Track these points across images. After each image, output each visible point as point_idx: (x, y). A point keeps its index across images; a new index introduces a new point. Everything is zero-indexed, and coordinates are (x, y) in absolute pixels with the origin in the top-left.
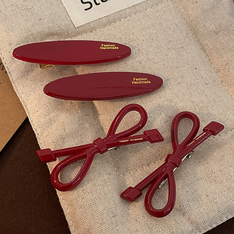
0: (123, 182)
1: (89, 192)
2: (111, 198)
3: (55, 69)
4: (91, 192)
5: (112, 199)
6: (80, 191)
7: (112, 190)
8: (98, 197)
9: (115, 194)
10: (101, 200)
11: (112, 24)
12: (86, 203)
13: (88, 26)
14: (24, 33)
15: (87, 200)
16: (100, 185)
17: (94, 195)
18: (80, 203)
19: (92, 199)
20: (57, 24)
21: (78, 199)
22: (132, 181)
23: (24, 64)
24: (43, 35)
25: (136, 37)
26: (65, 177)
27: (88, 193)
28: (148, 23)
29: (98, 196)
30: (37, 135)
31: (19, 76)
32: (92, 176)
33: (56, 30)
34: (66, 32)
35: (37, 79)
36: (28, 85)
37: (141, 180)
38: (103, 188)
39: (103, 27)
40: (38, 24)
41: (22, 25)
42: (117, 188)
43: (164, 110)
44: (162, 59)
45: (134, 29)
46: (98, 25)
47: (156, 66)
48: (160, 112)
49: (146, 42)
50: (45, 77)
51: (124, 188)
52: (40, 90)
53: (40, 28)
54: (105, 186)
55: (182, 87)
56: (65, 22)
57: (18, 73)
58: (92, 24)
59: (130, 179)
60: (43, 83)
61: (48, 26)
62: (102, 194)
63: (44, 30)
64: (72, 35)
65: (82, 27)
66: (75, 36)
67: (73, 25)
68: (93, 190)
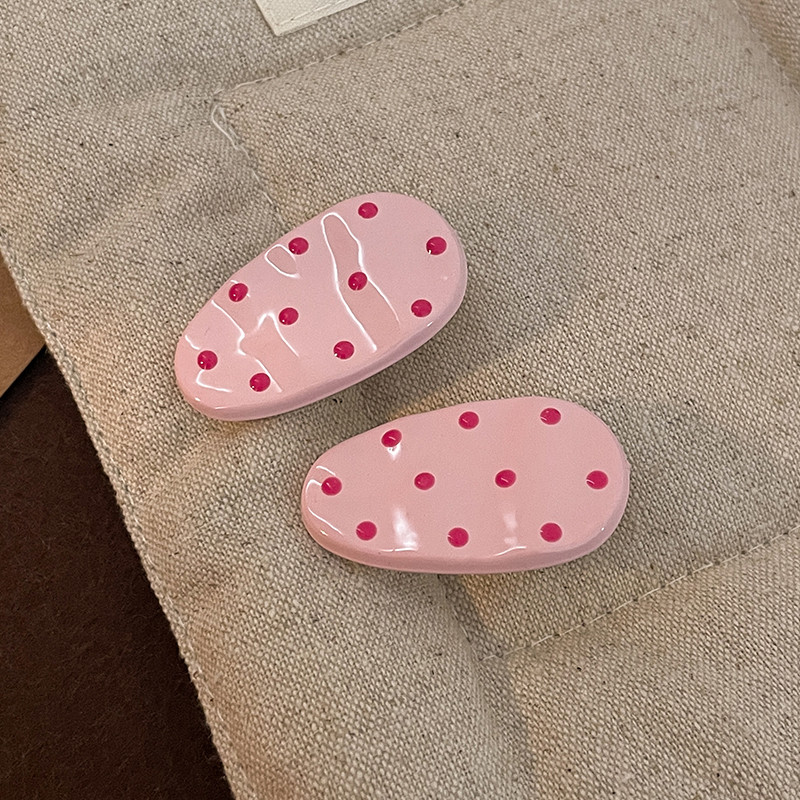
0: (499, 685)
1: (355, 728)
2: (451, 755)
3: (193, 210)
4: (361, 731)
5: (454, 759)
7: (453, 720)
8: (394, 754)
9: (470, 739)
10: (408, 767)
11: (427, 18)
12: (340, 779)
13: (326, 32)
15: (346, 768)
16: (402, 701)
17: (374, 742)
18: (313, 779)
19: (368, 759)
20: (195, 24)
21: (307, 764)
22: (539, 678)
23: (63, 189)
24: (137, 68)
26: (245, 668)
27: (347, 735)
29: (392, 748)
30: (123, 492)
31: (43, 245)
32: (365, 663)
33: (195, 48)
34: (234, 56)
35: (119, 252)
36: (79, 283)
37: (580, 673)
38: (415, 712)
39: (392, 33)
40: (119, 26)
41: (49, 31)
42: (475, 711)
43: (666, 371)
44: (648, 152)
45: (521, 35)
46: (369, 24)
47: (624, 179)
48: (646, 381)
49: (577, 88)
50: (149, 245)
51: (506, 714)
52: (132, 298)
53: (127, 42)
54: (420, 704)
55: (737, 271)
56: (229, 13)
57: (39, 230)
58: (346, 21)
59: (529, 672)
60: (143, 268)
61: (160, 33)
62: (410, 740)
63: (144, 47)
64: (259, 68)
65: (302, 33)
66: (273, 71)
67: (267, 24)
68: (372, 721)
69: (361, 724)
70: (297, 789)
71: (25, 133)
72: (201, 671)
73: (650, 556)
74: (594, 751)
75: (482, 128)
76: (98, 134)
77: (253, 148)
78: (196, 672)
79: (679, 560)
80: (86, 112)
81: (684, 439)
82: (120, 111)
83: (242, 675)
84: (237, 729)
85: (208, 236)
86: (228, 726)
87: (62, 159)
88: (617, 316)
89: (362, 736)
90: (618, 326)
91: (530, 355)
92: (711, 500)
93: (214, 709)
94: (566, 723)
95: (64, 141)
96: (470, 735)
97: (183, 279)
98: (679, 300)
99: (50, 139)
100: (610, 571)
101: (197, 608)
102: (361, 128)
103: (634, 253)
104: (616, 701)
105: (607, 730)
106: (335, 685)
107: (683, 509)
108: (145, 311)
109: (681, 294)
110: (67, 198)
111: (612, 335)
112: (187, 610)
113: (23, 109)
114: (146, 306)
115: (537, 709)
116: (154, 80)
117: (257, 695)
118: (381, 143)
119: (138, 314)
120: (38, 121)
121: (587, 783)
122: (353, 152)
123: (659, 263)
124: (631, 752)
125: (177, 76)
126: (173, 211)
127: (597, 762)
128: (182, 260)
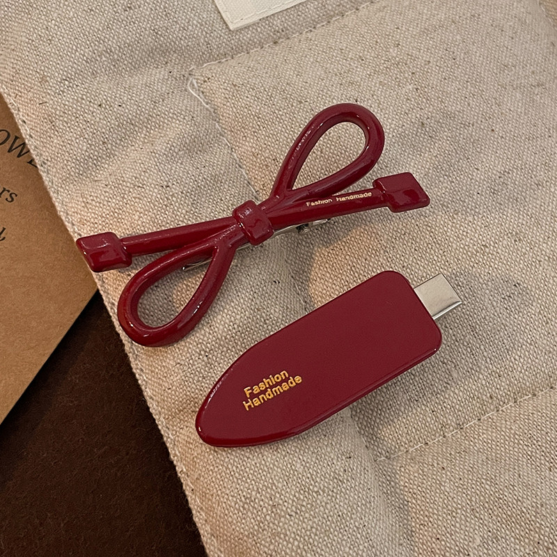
0: (389, 478)
1: (292, 511)
2: (358, 528)
3: (176, 150)
4: (296, 513)
5: (360, 531)
6: (264, 509)
7: (360, 504)
8: (319, 528)
9: (370, 517)
10: (328, 537)
11: (334, 19)
12: (283, 546)
13: (265, 28)
14: (83, 48)
15: (287, 538)
16: (324, 492)
17: (306, 520)
18: (265, 546)
19: (301, 532)
20: (176, 22)
21: (260, 535)
22: (416, 475)
23: (86, 136)
24: (137, 52)
25: (408, 54)
26: (216, 469)
27: (287, 516)
28: (438, 14)
29: (318, 525)
30: (130, 344)
31: (72, 173)
32: (298, 466)
33: (176, 39)
34: (203, 44)
35: (126, 179)
36: (98, 200)
37: (444, 472)
38: (334, 499)
39: (310, 29)
40: (124, 22)
41: (76, 25)
42: (374, 497)
43: (500, 264)
44: (486, 113)
45: (399, 31)
46: (294, 22)
47: (470, 132)
48: (487, 271)
49: (438, 68)
50: (147, 174)
51: (393, 499)
52: (136, 211)
53: (130, 34)
54: (337, 493)
55: (548, 195)
56: (199, 14)
57: (69, 163)
58: (279, 21)
59: (409, 471)
60: (143, 190)
61: (153, 28)
62: (330, 518)
63: (141, 37)
64: (219, 53)
65: (249, 29)
66: (229, 54)
67: (225, 23)
68: (304, 506)
69: (297, 508)
70: (253, 552)
71: (60, 97)
72: (184, 470)
73: (490, 390)
74: (455, 526)
75: (373, 96)
76: (111, 98)
77: (216, 107)
78: (182, 471)
79: (509, 393)
80: (103, 82)
81: (513, 310)
82: (126, 82)
83: (215, 474)
84: (211, 511)
85: (187, 168)
86: (204, 508)
87: (86, 115)
88: (466, 226)
89: (297, 516)
90: (467, 233)
91: (408, 252)
92: (531, 352)
93: (194, 497)
94: (436, 507)
95: (88, 103)
96: (370, 514)
97: (170, 197)
98: (509, 215)
99: (78, 101)
100: (463, 400)
101: (182, 426)
102: (291, 95)
103: (477, 183)
104: (469, 492)
105: (463, 512)
106: (279, 482)
107: (512, 358)
108: (144, 220)
109: (510, 211)
110: (90, 142)
111: (463, 239)
112: (175, 428)
113: (59, 80)
114: (146, 216)
115: (415, 496)
116: (148, 60)
117: (225, 487)
118: (304, 105)
119: (140, 223)
120: (70, 88)
121: (450, 548)
122: (285, 111)
123: (494, 190)
124: (479, 527)
125: (164, 57)
126: (163, 151)
127: (457, 534)
128: (170, 184)
